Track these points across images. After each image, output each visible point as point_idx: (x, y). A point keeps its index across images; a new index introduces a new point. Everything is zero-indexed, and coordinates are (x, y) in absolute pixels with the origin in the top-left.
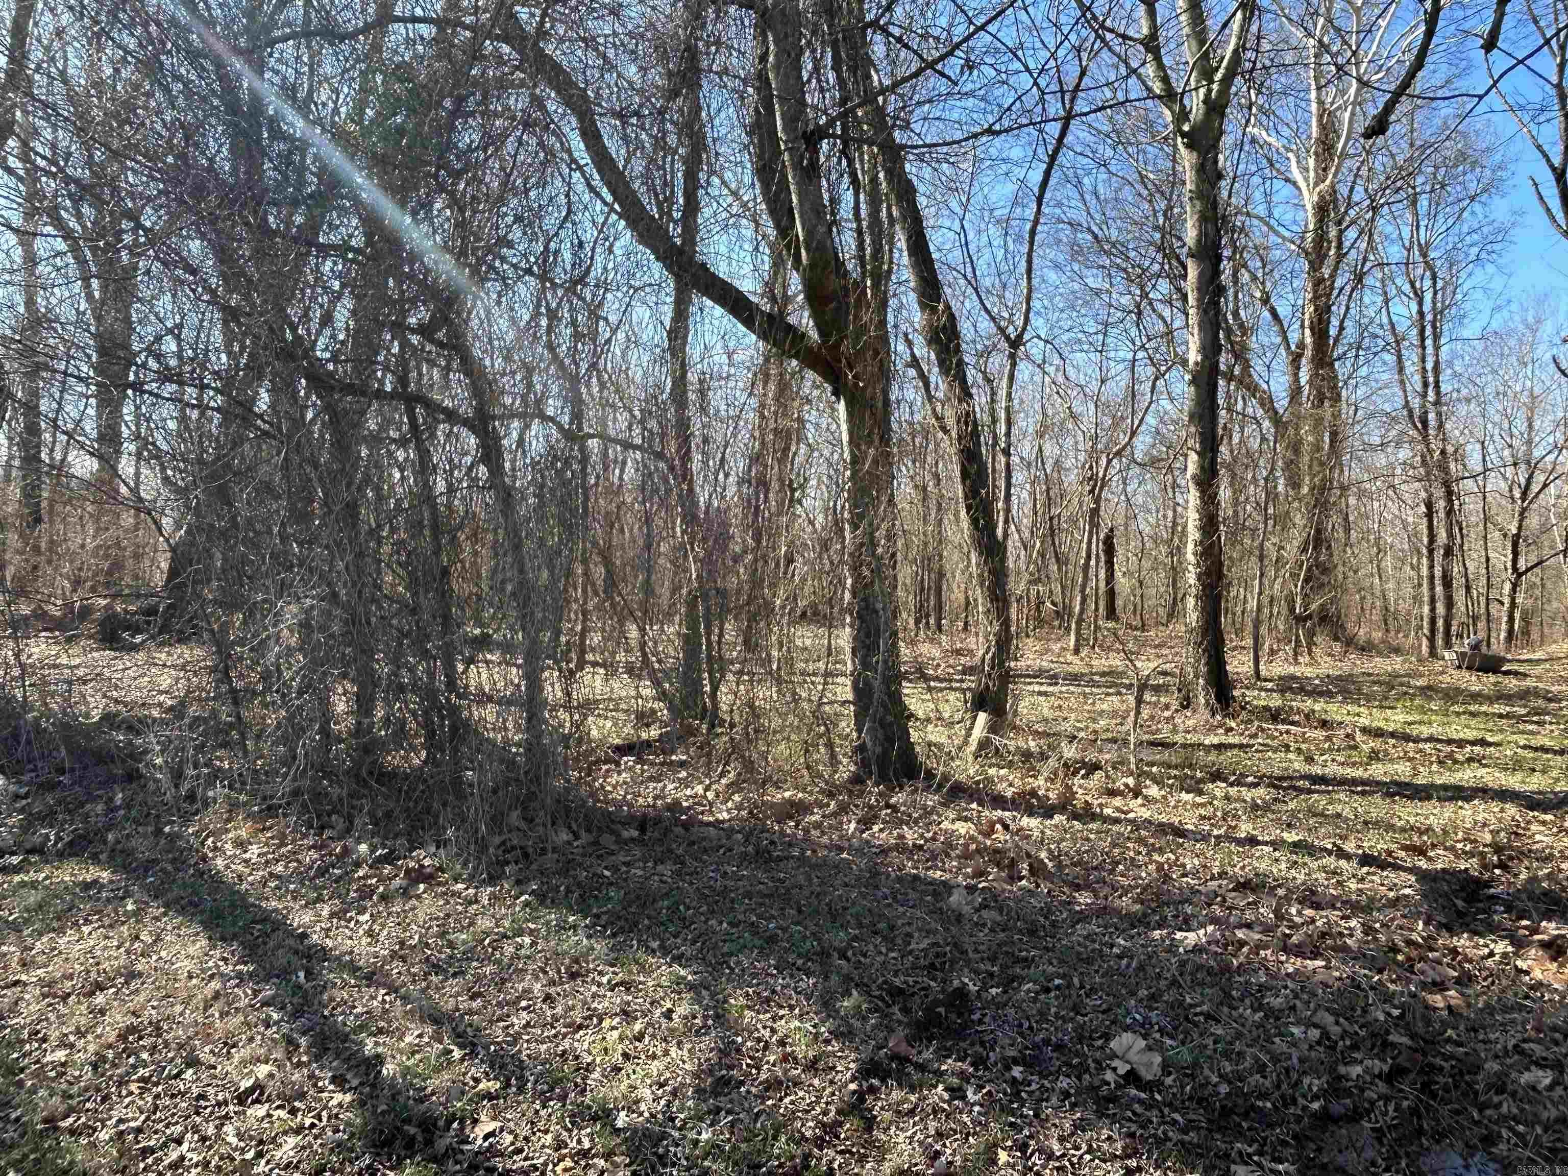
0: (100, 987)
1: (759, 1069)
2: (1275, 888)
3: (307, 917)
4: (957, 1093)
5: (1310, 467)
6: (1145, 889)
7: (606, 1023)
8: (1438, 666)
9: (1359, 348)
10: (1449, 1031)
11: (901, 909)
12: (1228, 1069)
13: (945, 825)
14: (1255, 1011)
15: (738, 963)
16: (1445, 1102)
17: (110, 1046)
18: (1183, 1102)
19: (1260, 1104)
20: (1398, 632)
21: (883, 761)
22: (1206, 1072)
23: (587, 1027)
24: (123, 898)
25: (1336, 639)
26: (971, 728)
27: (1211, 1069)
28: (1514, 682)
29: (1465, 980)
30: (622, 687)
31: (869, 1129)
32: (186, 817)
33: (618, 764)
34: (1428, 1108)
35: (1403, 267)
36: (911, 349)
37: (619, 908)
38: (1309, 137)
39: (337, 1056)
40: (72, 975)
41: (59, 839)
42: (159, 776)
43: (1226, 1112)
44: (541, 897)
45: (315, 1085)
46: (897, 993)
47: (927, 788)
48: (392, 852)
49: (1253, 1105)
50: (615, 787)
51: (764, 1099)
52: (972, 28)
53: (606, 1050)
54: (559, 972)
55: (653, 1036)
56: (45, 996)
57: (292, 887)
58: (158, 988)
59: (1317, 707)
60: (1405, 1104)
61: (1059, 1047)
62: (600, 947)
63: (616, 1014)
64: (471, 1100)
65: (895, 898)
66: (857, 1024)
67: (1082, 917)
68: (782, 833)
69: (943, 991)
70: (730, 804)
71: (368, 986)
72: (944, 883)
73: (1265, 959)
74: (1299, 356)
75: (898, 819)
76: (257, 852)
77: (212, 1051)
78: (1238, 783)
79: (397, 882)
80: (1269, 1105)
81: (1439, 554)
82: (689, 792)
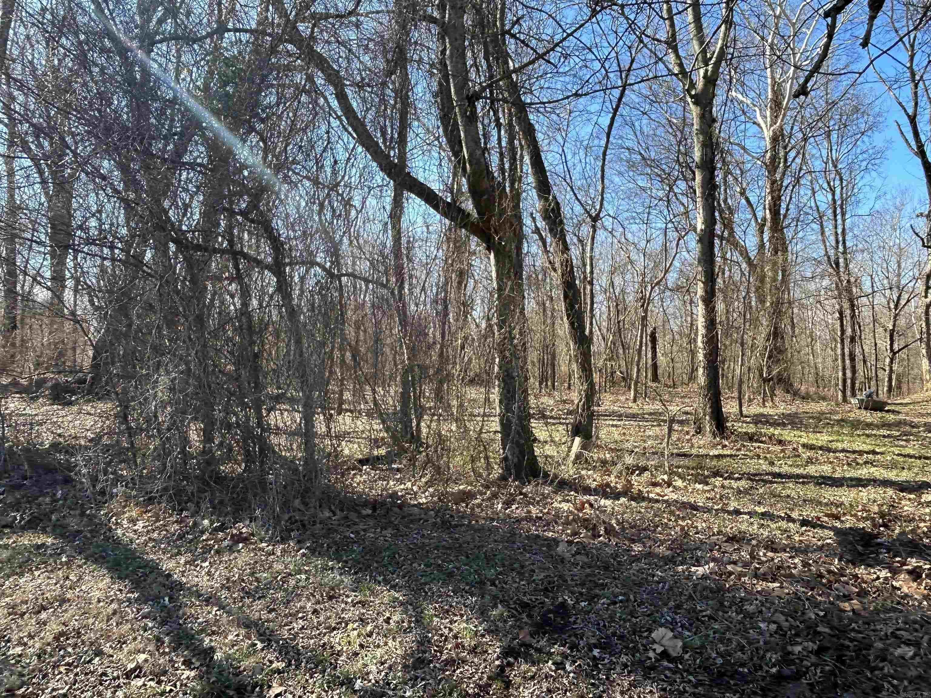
0: (44, 608)
1: (441, 653)
2: (750, 540)
3: (171, 564)
4: (560, 666)
5: (770, 290)
6: (673, 542)
7: (350, 626)
8: (847, 407)
9: (798, 221)
10: (853, 625)
11: (528, 555)
12: (722, 649)
13: (556, 505)
14: (738, 614)
15: (430, 589)
16: (850, 666)
17: (49, 644)
18: (695, 669)
19: (741, 670)
20: (824, 388)
21: (518, 467)
22: (709, 651)
23: (338, 629)
24: (60, 554)
25: (788, 392)
26: (571, 447)
27: (712, 649)
28: (892, 416)
29: (862, 594)
30: (362, 424)
31: (507, 688)
32: (100, 505)
33: (361, 470)
34: (841, 671)
35: (823, 173)
36: (535, 223)
37: (359, 557)
38: (767, 98)
39: (187, 648)
40: (27, 601)
41: (22, 518)
42: (84, 480)
43: (721, 675)
44: (312, 551)
45: (173, 666)
46: (525, 606)
47: (544, 483)
48: (223, 524)
49: (736, 670)
50: (358, 484)
51: (444, 671)
52: (565, 35)
53: (349, 642)
54: (322, 596)
55: (378, 634)
56: (10, 614)
57: (163, 546)
58: (79, 609)
59: (776, 432)
60: (827, 668)
61: (621, 637)
62: (347, 580)
63: (356, 621)
64: (267, 674)
65: (524, 549)
66: (500, 624)
67: (637, 559)
68: (458, 511)
69: (552, 604)
70: (427, 494)
71: (207, 606)
72: (554, 540)
73: (744, 583)
74: (764, 225)
75: (528, 502)
76: (142, 525)
77: (111, 646)
78: (730, 478)
79: (226, 543)
80: (746, 670)
81: (847, 342)
82: (402, 487)
